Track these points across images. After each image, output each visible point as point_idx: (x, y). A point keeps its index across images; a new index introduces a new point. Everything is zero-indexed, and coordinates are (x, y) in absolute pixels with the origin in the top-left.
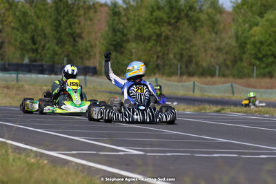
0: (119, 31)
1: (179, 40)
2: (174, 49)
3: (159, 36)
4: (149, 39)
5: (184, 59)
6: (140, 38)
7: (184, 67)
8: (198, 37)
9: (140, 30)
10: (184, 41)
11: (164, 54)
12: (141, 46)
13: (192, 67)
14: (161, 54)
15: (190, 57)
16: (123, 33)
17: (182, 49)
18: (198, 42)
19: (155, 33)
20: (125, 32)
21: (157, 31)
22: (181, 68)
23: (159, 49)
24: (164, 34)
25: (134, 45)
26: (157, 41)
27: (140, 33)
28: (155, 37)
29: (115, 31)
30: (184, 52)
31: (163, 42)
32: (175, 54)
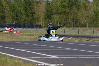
0: (49, 10)
1: (72, 13)
2: (71, 17)
3: (65, 12)
4: (61, 13)
5: (75, 21)
6: (57, 13)
7: (75, 23)
8: (80, 12)
9: (57, 10)
10: (74, 13)
11: (67, 19)
12: (58, 16)
13: (78, 24)
14: (65, 19)
15: (77, 20)
16: (51, 11)
17: (74, 17)
18: (80, 14)
19: (63, 11)
20: (52, 11)
21: (64, 10)
22: (73, 24)
23: (65, 17)
24: (67, 11)
25: (55, 16)
27: (57, 11)
28: (63, 13)
30: (74, 18)
31: (66, 14)
32: (71, 19)
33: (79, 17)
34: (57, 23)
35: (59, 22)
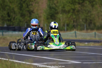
0: (53, 8)
1: (85, 12)
3: (74, 10)
4: (69, 12)
5: (88, 22)
6: (64, 11)
7: (88, 25)
8: (94, 10)
9: (64, 7)
10: (87, 12)
11: (77, 20)
12: (65, 16)
13: (92, 26)
14: (75, 20)
15: (91, 20)
16: (55, 9)
17: (86, 16)
18: (94, 13)
19: (72, 8)
20: (57, 8)
21: (73, 7)
22: (86, 26)
23: (74, 17)
24: (77, 9)
25: (61, 15)
26: (73, 12)
27: (64, 9)
28: (72, 11)
29: (50, 8)
30: (87, 18)
31: (76, 13)
32: (83, 19)
33: (93, 16)
34: (64, 25)
35: (66, 24)
